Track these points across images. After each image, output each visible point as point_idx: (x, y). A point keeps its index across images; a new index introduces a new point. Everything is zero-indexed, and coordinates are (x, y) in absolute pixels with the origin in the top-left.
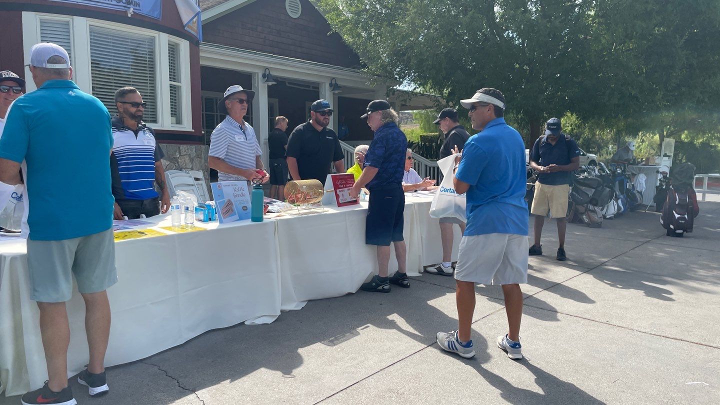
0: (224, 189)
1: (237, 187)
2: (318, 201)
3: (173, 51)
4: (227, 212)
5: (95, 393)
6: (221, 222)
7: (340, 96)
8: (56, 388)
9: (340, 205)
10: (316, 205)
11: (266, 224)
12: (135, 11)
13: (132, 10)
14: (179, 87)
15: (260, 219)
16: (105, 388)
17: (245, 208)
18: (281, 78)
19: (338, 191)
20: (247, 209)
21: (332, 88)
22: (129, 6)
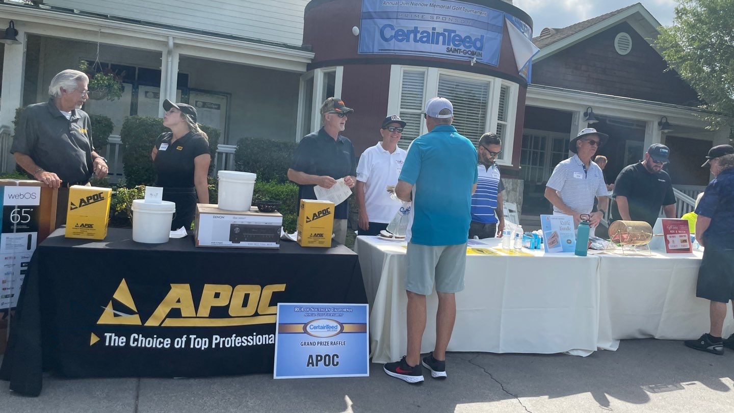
0: (552, 221)
1: (564, 221)
2: (644, 244)
3: (504, 92)
4: (553, 242)
5: (437, 376)
6: (546, 251)
7: (669, 135)
8: (411, 363)
9: (669, 251)
10: (641, 248)
11: (589, 259)
12: (478, 61)
13: (475, 59)
14: (505, 126)
15: (585, 254)
16: (443, 374)
17: (569, 242)
18: (601, 116)
19: (668, 236)
20: (570, 243)
21: (661, 127)
22: (473, 57)
